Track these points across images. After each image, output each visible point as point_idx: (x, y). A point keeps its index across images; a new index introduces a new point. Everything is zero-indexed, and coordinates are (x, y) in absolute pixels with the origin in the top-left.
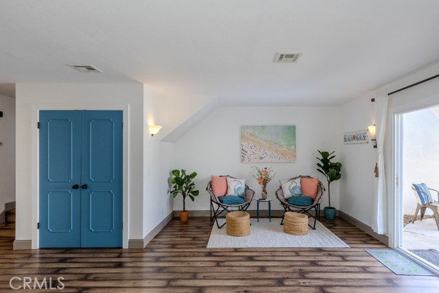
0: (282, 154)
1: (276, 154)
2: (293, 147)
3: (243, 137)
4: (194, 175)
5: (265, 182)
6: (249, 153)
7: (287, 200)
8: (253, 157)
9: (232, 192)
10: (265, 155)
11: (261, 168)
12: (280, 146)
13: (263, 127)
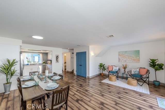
0: (134, 60)
1: (131, 60)
2: (138, 58)
3: (119, 55)
4: (105, 65)
5: (125, 68)
6: (121, 59)
7: (132, 75)
8: (122, 61)
9: (114, 70)
10: (127, 60)
11: (125, 64)
12: (132, 57)
13: (126, 52)
